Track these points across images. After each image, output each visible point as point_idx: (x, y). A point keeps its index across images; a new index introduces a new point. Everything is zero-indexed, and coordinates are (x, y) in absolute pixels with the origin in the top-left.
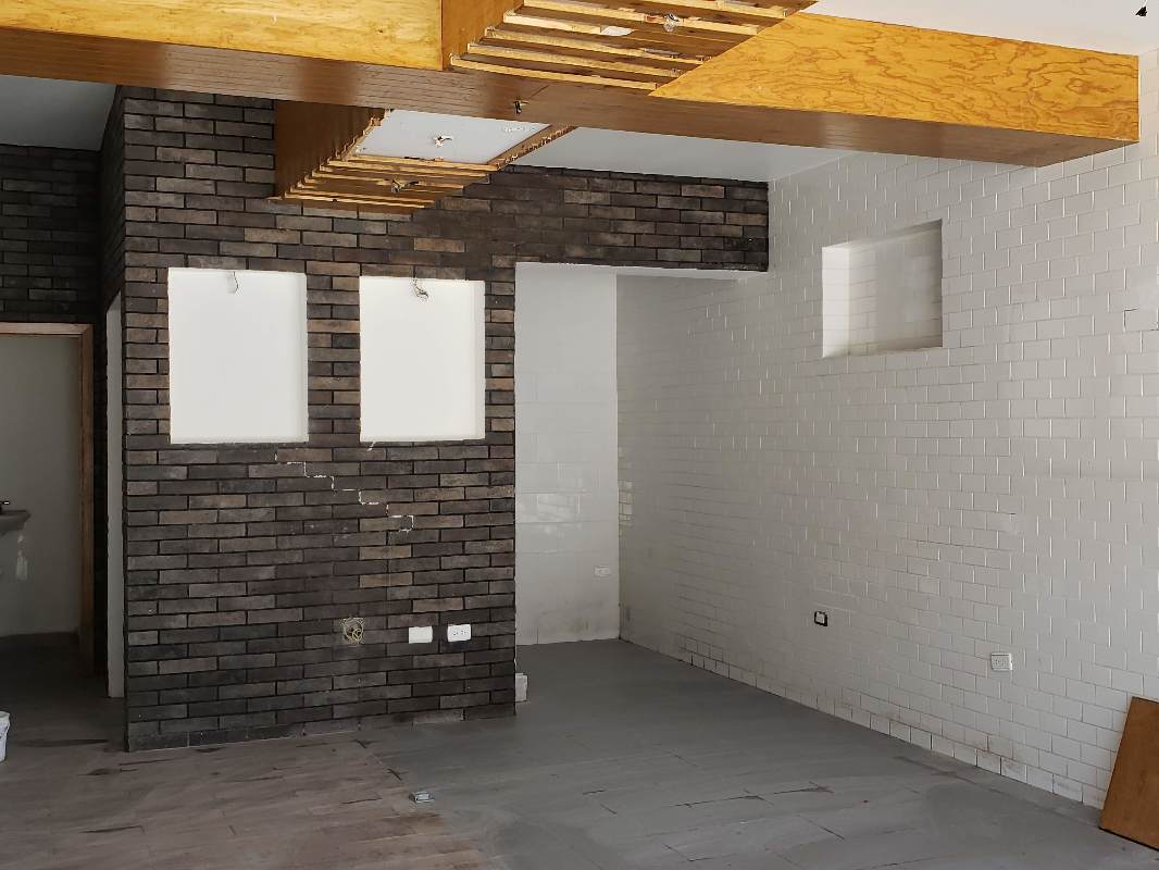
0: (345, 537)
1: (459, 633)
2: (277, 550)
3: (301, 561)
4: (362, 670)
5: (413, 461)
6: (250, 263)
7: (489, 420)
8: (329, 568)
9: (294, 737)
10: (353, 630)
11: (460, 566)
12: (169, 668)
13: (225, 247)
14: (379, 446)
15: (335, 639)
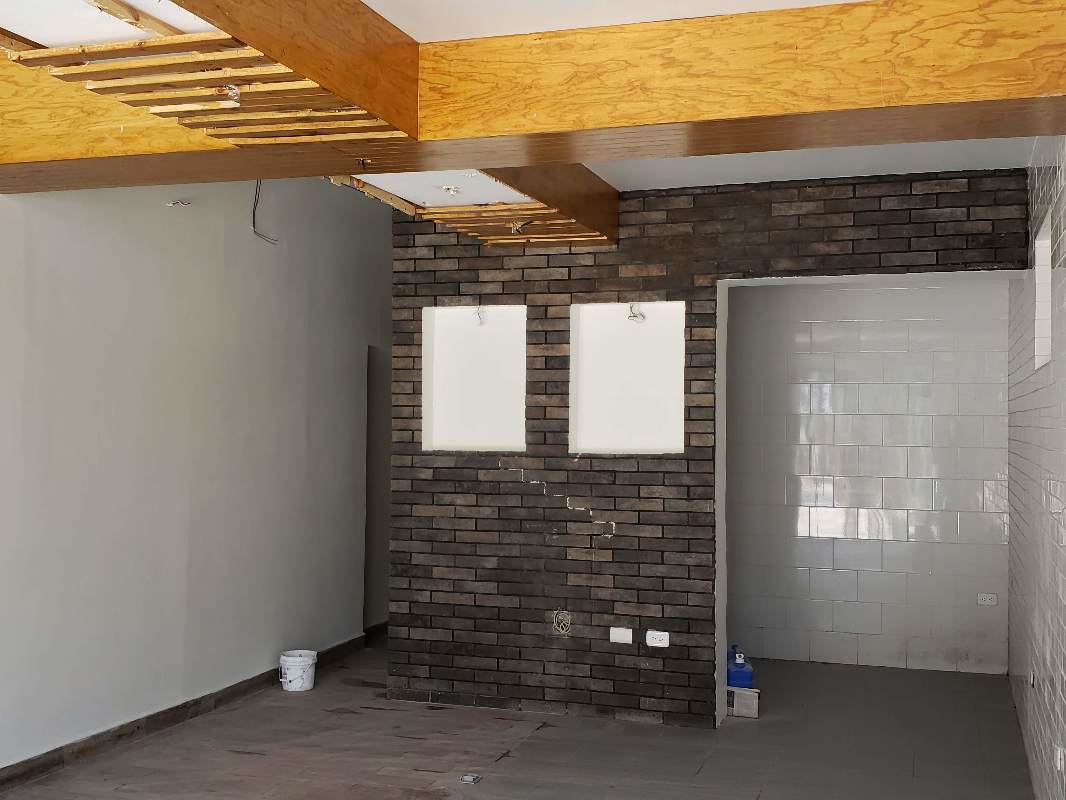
0: (555, 537)
1: (658, 639)
2: (500, 544)
3: (518, 555)
4: (570, 660)
5: (615, 472)
6: (483, 299)
7: (688, 435)
8: (541, 564)
9: (510, 710)
10: (562, 623)
11: (659, 574)
12: (417, 634)
13: (464, 288)
14: (584, 457)
15: (546, 629)
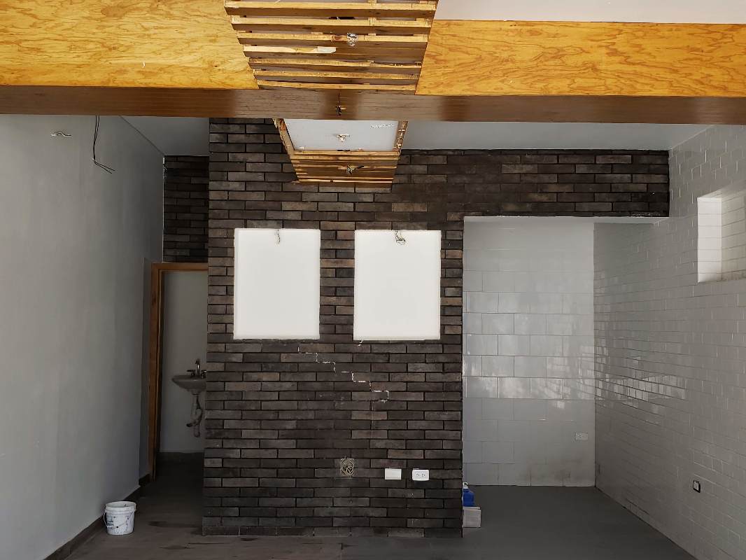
0: (342, 403)
1: (421, 475)
2: (298, 410)
3: (313, 418)
4: (353, 495)
5: (389, 353)
6: (285, 224)
7: (443, 326)
8: (332, 424)
9: (307, 536)
10: (347, 467)
11: (421, 428)
12: (228, 483)
13: (269, 214)
14: (365, 343)
15: (335, 472)
